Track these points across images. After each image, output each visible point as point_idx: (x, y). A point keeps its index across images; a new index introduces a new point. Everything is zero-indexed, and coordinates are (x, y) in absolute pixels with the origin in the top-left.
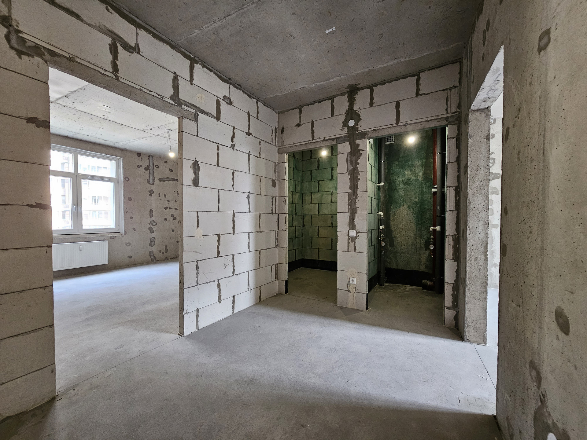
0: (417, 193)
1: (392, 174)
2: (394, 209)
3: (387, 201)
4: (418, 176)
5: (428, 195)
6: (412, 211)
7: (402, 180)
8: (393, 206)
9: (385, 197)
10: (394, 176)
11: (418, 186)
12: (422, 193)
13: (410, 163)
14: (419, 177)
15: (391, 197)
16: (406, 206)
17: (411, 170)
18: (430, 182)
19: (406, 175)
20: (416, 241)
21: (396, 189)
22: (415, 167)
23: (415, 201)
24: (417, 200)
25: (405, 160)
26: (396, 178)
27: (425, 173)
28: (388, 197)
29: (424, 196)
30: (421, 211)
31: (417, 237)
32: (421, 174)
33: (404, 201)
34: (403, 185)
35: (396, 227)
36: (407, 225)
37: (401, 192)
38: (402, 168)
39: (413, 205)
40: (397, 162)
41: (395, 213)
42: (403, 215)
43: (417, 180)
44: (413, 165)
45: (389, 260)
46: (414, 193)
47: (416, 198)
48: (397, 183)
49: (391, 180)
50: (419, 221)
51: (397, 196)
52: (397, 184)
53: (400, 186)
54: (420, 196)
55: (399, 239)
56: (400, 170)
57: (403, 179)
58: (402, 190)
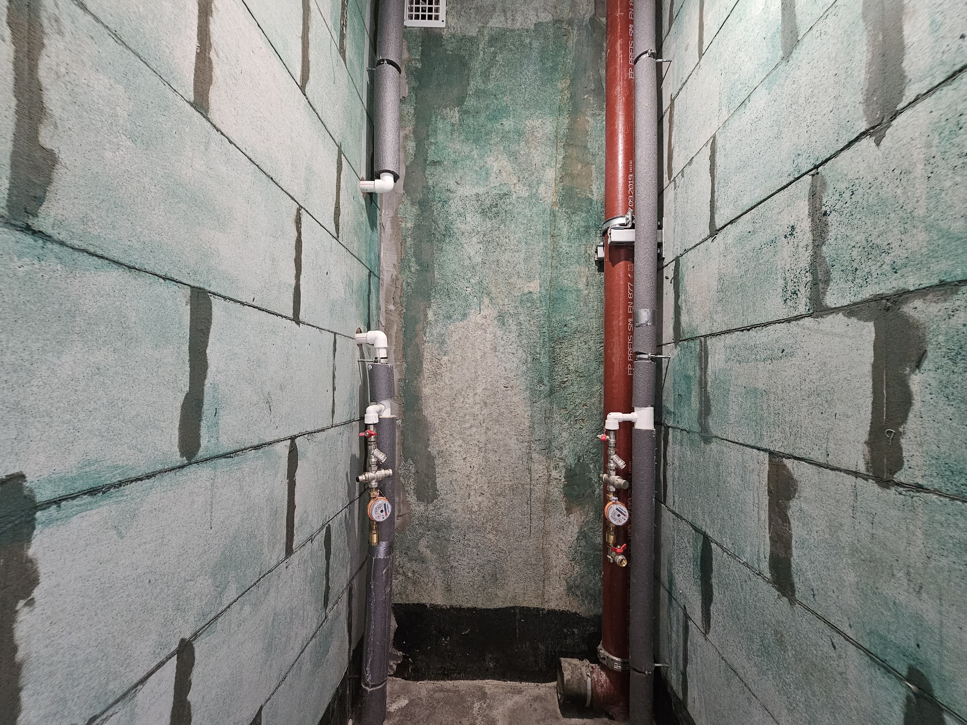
0: (536, 259)
1: (435, 163)
2: (440, 325)
3: (408, 284)
4: (538, 184)
5: (576, 268)
6: (513, 336)
7: (477, 195)
8: (434, 307)
9: (403, 265)
10: (444, 175)
11: (540, 227)
12: (556, 259)
13: (508, 124)
14: (542, 188)
15: (425, 267)
16: (490, 312)
17: (513, 156)
18: (584, 215)
19: (494, 175)
20: (530, 470)
21: (448, 233)
22: (527, 142)
23: (526, 291)
24: (534, 286)
25: (487, 107)
26: (452, 185)
27: (565, 174)
28: (414, 267)
29: (563, 270)
30: (551, 339)
31: (535, 455)
32: (550, 174)
33: (483, 290)
34: (478, 218)
35: (448, 409)
36: (492, 400)
37: (472, 249)
38: (476, 141)
39: (520, 310)
40: (454, 115)
41: (443, 343)
42: (479, 354)
43: (534, 199)
44: (520, 133)
45: (415, 566)
46: (522, 256)
47: (530, 278)
48: (455, 206)
49: (428, 188)
50: (541, 381)
51: (453, 267)
52: (453, 210)
53: (469, 219)
54: (548, 274)
55: (458, 463)
56: (466, 149)
57: (481, 190)
58: (475, 239)
